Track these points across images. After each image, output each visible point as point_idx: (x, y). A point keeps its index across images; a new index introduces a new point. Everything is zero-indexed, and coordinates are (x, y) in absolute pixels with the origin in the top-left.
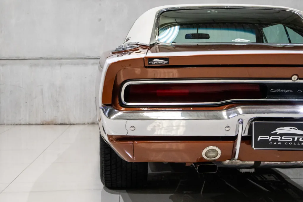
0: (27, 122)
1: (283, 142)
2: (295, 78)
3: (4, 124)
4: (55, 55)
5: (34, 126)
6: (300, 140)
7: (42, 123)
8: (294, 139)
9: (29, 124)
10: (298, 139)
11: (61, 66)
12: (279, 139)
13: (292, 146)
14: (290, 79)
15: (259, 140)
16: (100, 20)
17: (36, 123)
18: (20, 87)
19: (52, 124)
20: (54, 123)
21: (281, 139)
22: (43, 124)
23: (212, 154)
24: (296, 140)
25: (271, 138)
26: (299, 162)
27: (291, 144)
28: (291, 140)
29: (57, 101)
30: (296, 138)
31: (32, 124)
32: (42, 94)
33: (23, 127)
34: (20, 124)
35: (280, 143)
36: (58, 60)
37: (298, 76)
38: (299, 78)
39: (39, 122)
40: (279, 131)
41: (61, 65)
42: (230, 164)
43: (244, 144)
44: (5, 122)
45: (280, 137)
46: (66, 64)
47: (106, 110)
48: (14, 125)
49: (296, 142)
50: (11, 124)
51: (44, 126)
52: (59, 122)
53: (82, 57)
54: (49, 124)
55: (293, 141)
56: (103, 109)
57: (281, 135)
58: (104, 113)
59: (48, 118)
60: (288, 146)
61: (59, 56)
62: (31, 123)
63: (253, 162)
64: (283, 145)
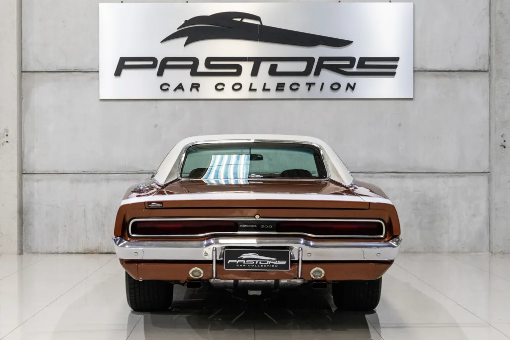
0: (66, 250)
1: (247, 265)
2: (257, 217)
3: (38, 253)
4: (102, 169)
5: (74, 256)
6: (260, 263)
7: (83, 252)
8: (255, 262)
9: (69, 253)
10: (259, 262)
11: (108, 182)
12: (244, 262)
13: (254, 268)
14: (255, 218)
15: (228, 263)
16: (156, 126)
17: (77, 252)
18: (58, 207)
19: (96, 253)
20: (99, 251)
21: (246, 262)
22: (85, 253)
23: (196, 274)
24: (257, 263)
25: (238, 262)
26: (269, 281)
27: (253, 266)
28: (253, 263)
29: (103, 225)
30: (257, 261)
31: (72, 253)
32: (85, 216)
33: (60, 257)
34: (57, 253)
35: (244, 265)
36: (105, 175)
37: (259, 215)
38: (261, 217)
39: (80, 250)
40: (244, 256)
41: (108, 180)
42: (215, 282)
43: (218, 266)
44: (39, 250)
45: (245, 261)
46: (114, 179)
47: (117, 240)
48: (49, 253)
49: (257, 265)
50: (47, 253)
51: (87, 255)
52: (105, 251)
53: (134, 170)
54: (92, 253)
55: (255, 264)
56: (114, 239)
57: (246, 259)
58: (115, 242)
59: (92, 246)
60: (251, 268)
61: (106, 169)
62: (71, 251)
63: (232, 281)
64: (247, 266)
